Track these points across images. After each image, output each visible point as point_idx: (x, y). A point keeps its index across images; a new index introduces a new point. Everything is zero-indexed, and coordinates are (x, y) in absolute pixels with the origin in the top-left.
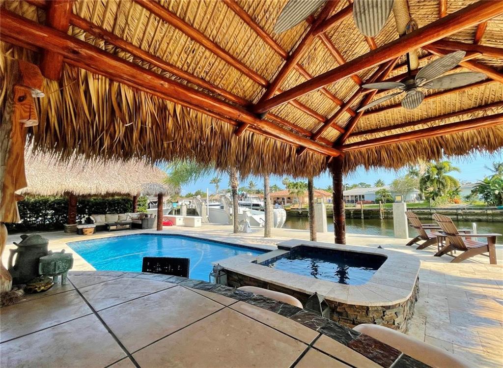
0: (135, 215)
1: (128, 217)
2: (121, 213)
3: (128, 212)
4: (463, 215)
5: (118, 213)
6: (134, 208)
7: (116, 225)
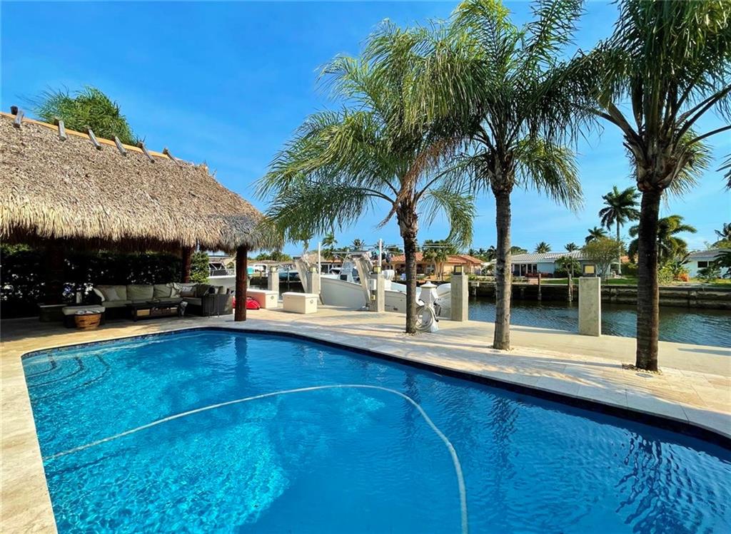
0: (187, 288)
1: (174, 292)
2: (158, 283)
3: (172, 282)
4: (698, 299)
5: (153, 284)
6: (185, 274)
7: (151, 309)
